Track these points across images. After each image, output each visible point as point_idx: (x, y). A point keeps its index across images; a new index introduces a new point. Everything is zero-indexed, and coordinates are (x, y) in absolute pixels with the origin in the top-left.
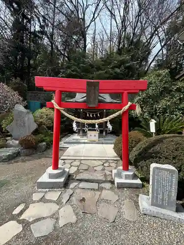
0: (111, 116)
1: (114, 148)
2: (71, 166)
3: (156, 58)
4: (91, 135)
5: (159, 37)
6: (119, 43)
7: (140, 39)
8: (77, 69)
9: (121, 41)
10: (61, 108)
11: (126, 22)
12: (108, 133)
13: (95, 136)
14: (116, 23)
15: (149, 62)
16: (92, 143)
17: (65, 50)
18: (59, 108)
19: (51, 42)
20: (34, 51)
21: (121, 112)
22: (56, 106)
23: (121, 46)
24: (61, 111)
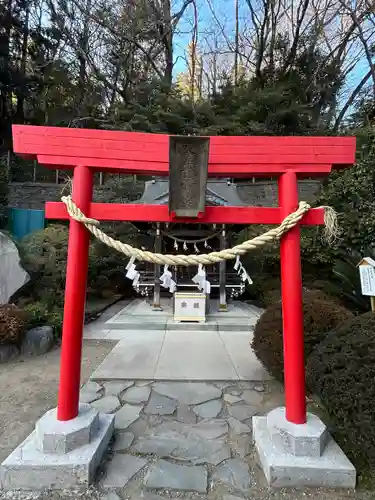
0: (248, 245)
1: (255, 345)
2: (122, 403)
3: (357, 98)
4: (184, 305)
5: (364, 42)
6: (260, 58)
7: (312, 47)
8: (147, 122)
9: (265, 53)
10: (90, 220)
11: (277, 7)
12: (235, 299)
13: (196, 306)
14: (251, 9)
15: (341, 107)
16: (187, 328)
17: (116, 75)
18: (84, 218)
19: (80, 57)
20: (35, 79)
21: (278, 231)
22: (76, 214)
23: (263, 65)
24: (89, 227)
